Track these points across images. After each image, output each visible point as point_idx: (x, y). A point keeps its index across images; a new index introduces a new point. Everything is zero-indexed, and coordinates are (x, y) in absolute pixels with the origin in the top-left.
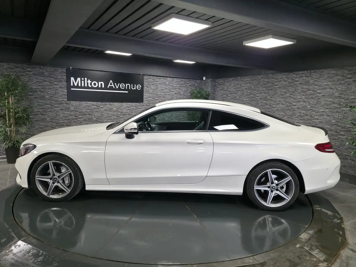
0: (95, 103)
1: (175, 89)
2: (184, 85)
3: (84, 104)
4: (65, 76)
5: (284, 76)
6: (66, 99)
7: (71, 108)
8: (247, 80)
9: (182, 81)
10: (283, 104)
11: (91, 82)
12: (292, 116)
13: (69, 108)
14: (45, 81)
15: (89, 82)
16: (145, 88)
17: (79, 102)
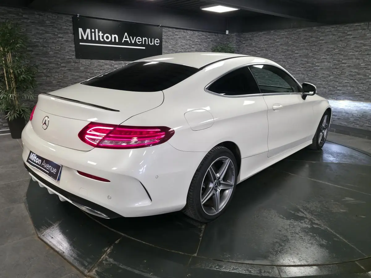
0: (108, 62)
1: (196, 44)
2: (206, 40)
3: (96, 62)
4: (71, 26)
5: (333, 29)
6: (74, 57)
7: (81, 68)
8: (283, 34)
9: (203, 35)
10: (329, 62)
11: (102, 34)
12: (340, 76)
13: (78, 68)
14: (47, 32)
15: (101, 34)
16: (164, 43)
17: (90, 60)
